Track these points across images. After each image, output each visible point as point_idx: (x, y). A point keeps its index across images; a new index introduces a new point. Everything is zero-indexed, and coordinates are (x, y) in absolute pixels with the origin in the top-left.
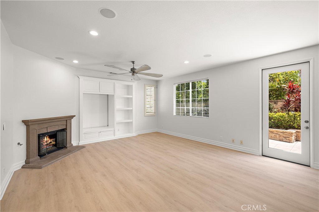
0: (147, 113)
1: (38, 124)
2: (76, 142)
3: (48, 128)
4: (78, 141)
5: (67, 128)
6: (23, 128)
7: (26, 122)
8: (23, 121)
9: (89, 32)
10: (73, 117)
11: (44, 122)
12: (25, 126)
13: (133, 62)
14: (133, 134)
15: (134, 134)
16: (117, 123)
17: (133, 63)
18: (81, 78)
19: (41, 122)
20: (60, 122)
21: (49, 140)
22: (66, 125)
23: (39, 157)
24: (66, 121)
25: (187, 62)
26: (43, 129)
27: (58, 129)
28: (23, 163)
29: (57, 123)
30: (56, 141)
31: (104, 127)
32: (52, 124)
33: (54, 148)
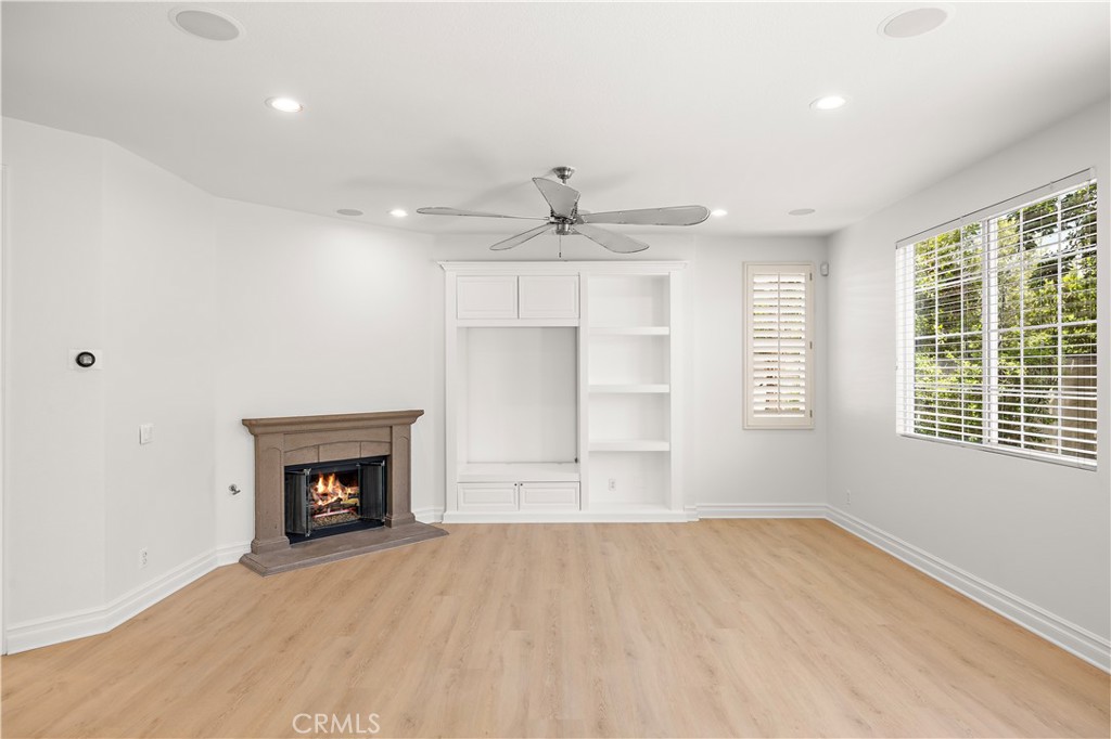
0: (756, 416)
1: (286, 433)
2: (435, 511)
3: (321, 448)
4: (443, 508)
5: (394, 457)
6: (246, 443)
7: (250, 425)
8: (245, 422)
9: (267, 102)
10: (415, 415)
11: (304, 427)
12: (252, 438)
13: (561, 172)
14: (674, 512)
15: (681, 512)
16: (590, 452)
17: (563, 177)
18: (452, 271)
19: (294, 428)
20: (364, 432)
21: (340, 492)
22: (391, 443)
23: (286, 539)
24: (389, 429)
25: (831, 103)
26: (305, 451)
27: (358, 457)
28: (243, 546)
29: (353, 435)
30: (361, 495)
31: (560, 463)
32: (334, 436)
33: (353, 518)
